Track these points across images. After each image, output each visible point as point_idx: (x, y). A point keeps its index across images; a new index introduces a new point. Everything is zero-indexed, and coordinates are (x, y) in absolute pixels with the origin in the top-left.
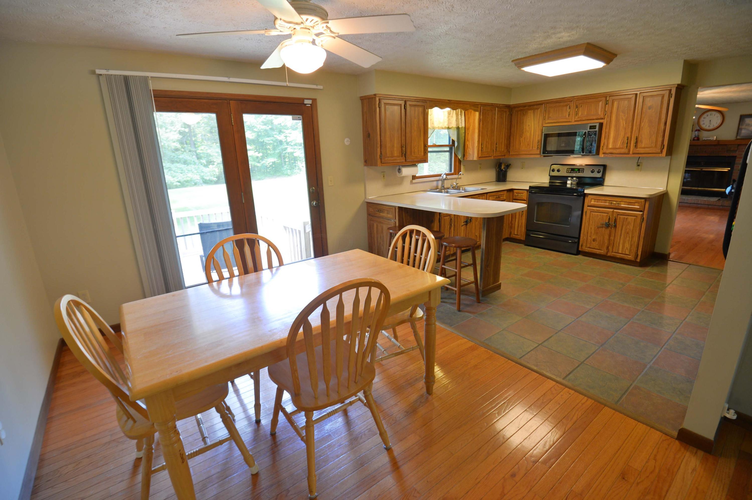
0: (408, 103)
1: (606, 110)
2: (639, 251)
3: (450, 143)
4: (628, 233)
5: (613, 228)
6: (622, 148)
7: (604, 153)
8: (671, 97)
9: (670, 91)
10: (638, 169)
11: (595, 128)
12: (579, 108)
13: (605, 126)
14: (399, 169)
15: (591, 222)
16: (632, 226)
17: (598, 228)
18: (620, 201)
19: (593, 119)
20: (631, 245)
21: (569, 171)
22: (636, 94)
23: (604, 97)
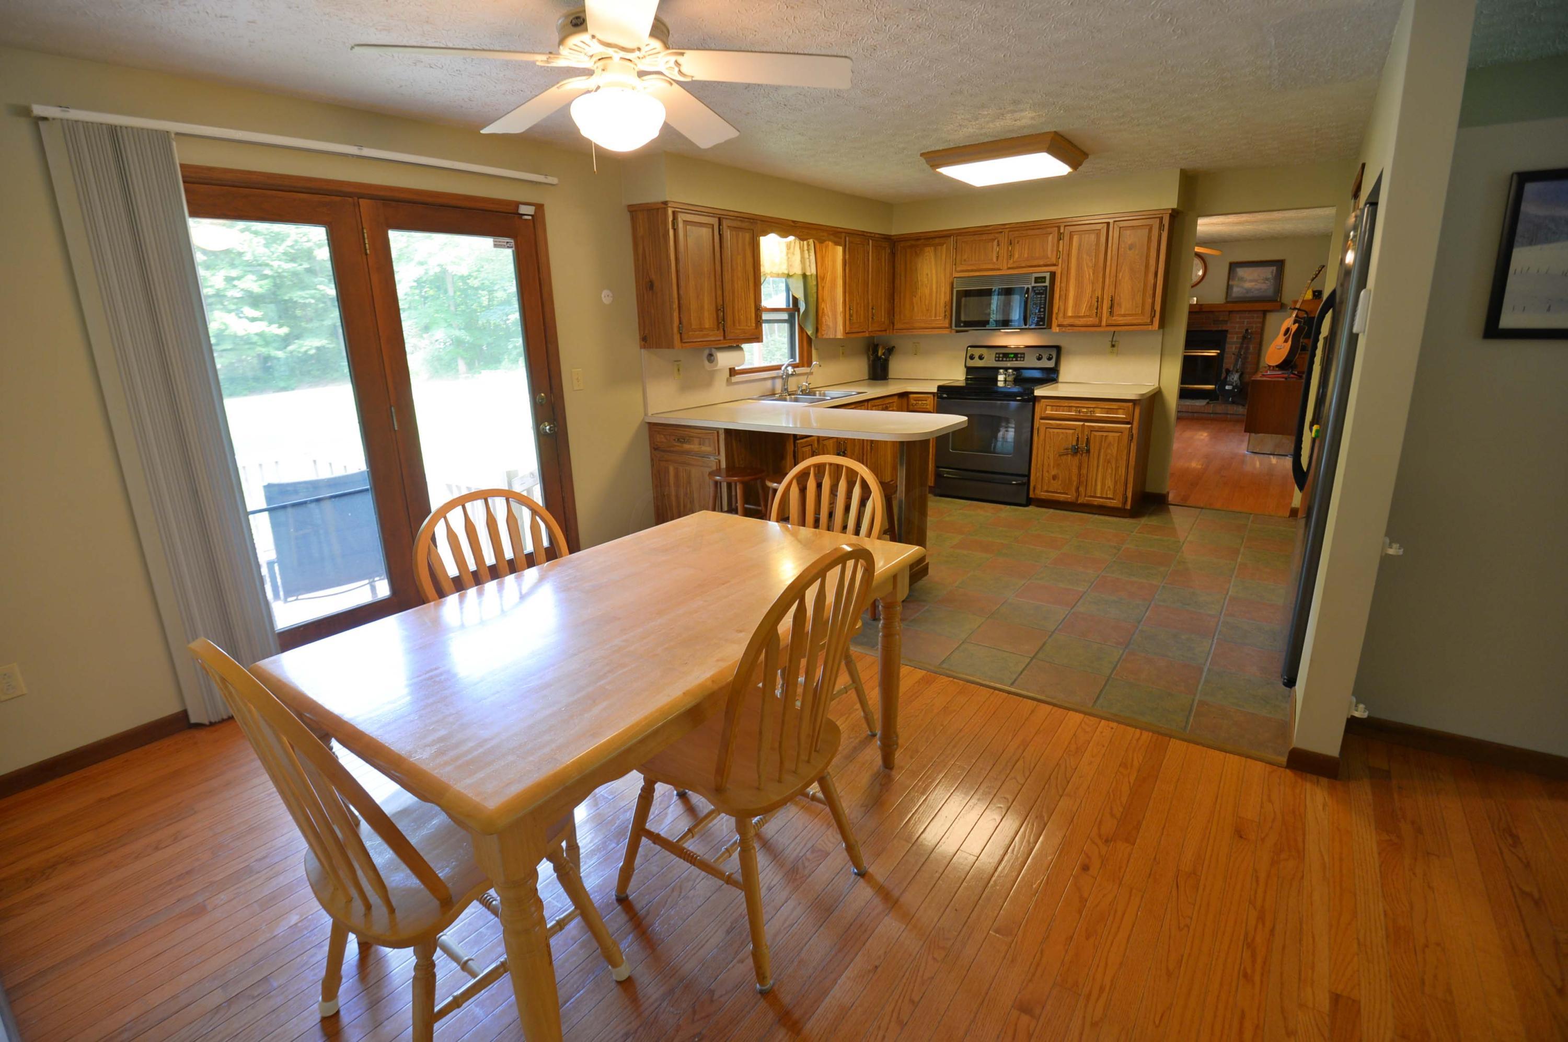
0: (725, 223)
1: (1061, 249)
2: (1128, 490)
3: (789, 306)
4: (1109, 462)
5: (1084, 455)
6: (1089, 316)
7: (1059, 326)
8: (1163, 230)
9: (1161, 219)
10: (1112, 352)
11: (1045, 282)
12: (1014, 244)
13: (1059, 277)
14: (711, 355)
15: (1048, 448)
16: (1116, 448)
17: (1060, 456)
18: (1094, 408)
19: (1039, 266)
20: (1116, 482)
21: (999, 357)
22: (1108, 224)
23: (1055, 227)
